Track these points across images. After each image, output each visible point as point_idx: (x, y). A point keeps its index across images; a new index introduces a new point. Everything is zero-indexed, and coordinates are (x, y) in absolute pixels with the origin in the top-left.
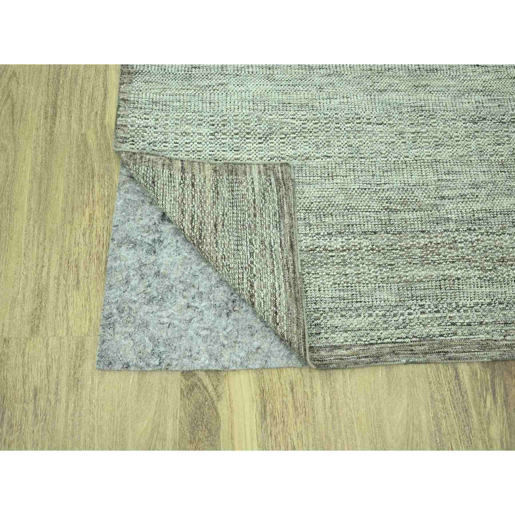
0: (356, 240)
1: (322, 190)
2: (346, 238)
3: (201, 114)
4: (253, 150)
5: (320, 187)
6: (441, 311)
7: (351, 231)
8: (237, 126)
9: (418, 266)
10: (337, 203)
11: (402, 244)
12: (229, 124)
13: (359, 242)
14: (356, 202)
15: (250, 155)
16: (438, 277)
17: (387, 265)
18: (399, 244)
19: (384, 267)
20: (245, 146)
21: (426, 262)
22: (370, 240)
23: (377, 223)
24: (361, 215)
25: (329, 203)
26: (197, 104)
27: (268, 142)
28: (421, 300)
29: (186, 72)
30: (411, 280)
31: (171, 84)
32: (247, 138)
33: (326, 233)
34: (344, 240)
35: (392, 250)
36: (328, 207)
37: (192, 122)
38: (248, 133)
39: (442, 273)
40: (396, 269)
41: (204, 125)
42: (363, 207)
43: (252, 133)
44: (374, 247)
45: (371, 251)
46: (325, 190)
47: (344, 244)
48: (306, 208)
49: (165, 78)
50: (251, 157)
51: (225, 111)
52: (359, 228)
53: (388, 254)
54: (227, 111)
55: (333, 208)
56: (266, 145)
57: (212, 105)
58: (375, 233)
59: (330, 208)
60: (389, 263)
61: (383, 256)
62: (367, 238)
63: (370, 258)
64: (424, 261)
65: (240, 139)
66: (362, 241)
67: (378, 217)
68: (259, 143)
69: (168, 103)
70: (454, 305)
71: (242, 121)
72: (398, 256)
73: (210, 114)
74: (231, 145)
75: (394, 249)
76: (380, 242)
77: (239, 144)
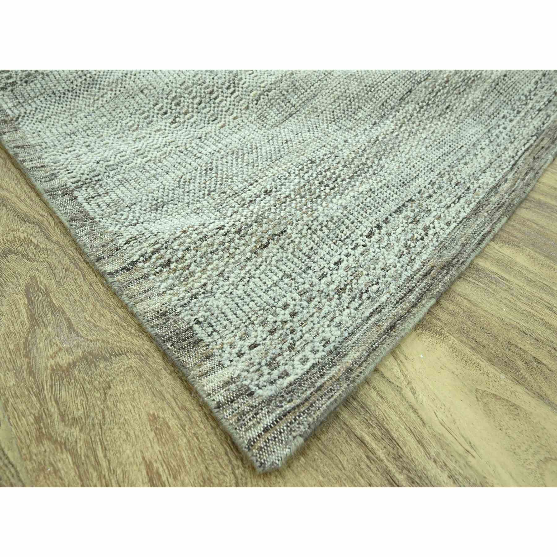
0: (401, 111)
1: (331, 91)
2: (391, 116)
3: (141, 111)
4: (232, 107)
5: (328, 91)
6: (520, 109)
7: (389, 107)
8: (194, 94)
9: (468, 90)
10: (355, 93)
11: (440, 81)
12: (182, 99)
13: (404, 111)
14: (370, 79)
15: (232, 114)
16: (491, 86)
17: (444, 110)
18: (437, 84)
19: (444, 114)
20: (220, 109)
21: (470, 82)
22: (412, 101)
23: (404, 82)
24: (385, 86)
25: (348, 99)
26: (127, 104)
27: (240, 86)
28: (499, 114)
29: (84, 77)
30: (475, 106)
31: (76, 105)
32: (215, 99)
33: (371, 126)
34: (391, 120)
35: (436, 94)
36: (350, 104)
37: (138, 125)
38: (211, 93)
39: (490, 81)
40: (454, 107)
41: (155, 119)
42: (380, 78)
43: (215, 88)
44: (421, 104)
45: (422, 110)
46: (334, 88)
47: (395, 122)
48: (333, 120)
49: (64, 104)
50: (235, 115)
51: (166, 87)
52: (393, 99)
53: (437, 100)
54: (168, 86)
55: (356, 100)
56: (240, 89)
57: (146, 91)
58: (410, 91)
59: (353, 103)
60: (445, 107)
61: (434, 106)
62: (408, 103)
63: (427, 116)
64: (467, 82)
65: (208, 105)
66: (406, 108)
67: (399, 77)
68: (232, 93)
69: (90, 126)
70: (523, 98)
71: (193, 84)
72: (445, 95)
73: (152, 103)
74: (204, 119)
75: (437, 93)
76: (421, 95)
77: (212, 112)
